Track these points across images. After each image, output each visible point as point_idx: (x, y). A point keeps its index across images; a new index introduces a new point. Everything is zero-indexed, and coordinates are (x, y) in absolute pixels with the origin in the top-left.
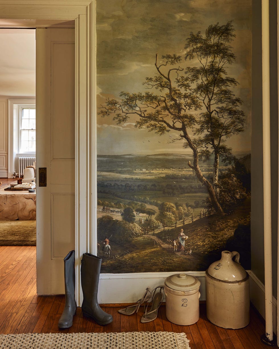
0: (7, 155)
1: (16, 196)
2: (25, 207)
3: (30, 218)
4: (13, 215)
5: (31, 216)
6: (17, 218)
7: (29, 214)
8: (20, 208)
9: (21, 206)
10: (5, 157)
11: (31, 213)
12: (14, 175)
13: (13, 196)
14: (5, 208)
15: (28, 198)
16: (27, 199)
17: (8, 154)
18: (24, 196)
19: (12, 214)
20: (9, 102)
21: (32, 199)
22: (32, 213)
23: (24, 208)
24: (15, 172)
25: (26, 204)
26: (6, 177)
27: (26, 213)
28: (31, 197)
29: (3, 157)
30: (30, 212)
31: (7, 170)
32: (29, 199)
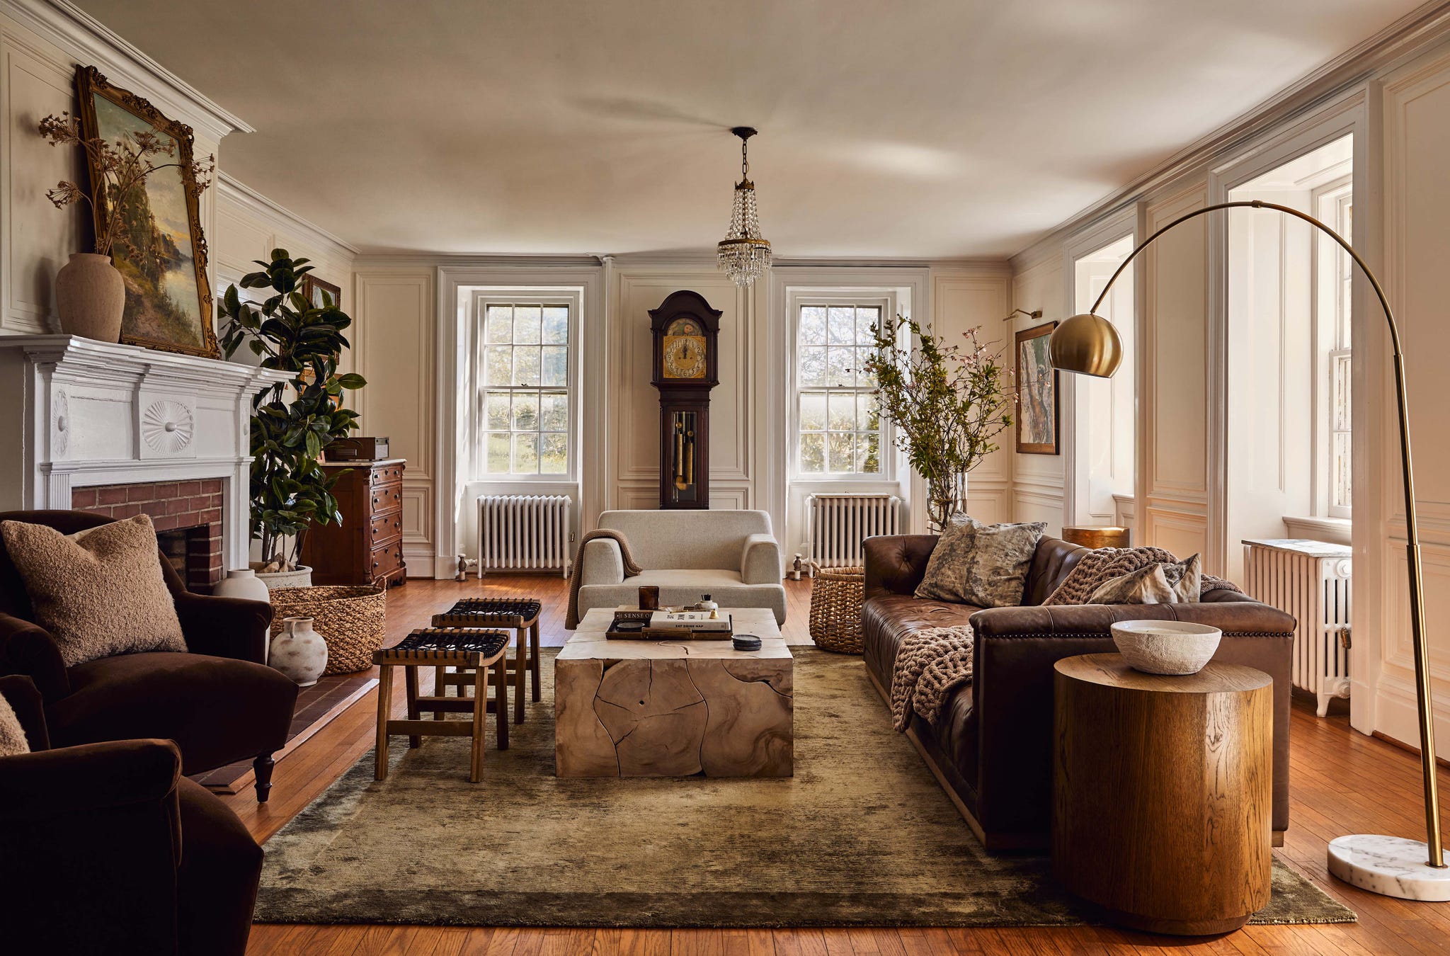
0: (429, 486)
1: (695, 666)
2: (736, 719)
3: (754, 769)
4: (677, 754)
5: (763, 758)
6: (699, 769)
7: (754, 750)
8: (713, 724)
9: (715, 712)
10: (423, 496)
11: (762, 743)
12: (462, 566)
13: (680, 668)
14: (644, 722)
15: (749, 676)
16: (744, 679)
17: (434, 482)
18: (730, 666)
19: (675, 750)
20: (442, 276)
21: (767, 682)
22: (767, 748)
23: (729, 724)
24: (464, 555)
25: (739, 704)
26: (429, 575)
27: (739, 746)
28: (762, 673)
29: (416, 494)
30: (757, 740)
31: (433, 546)
32: (753, 680)
